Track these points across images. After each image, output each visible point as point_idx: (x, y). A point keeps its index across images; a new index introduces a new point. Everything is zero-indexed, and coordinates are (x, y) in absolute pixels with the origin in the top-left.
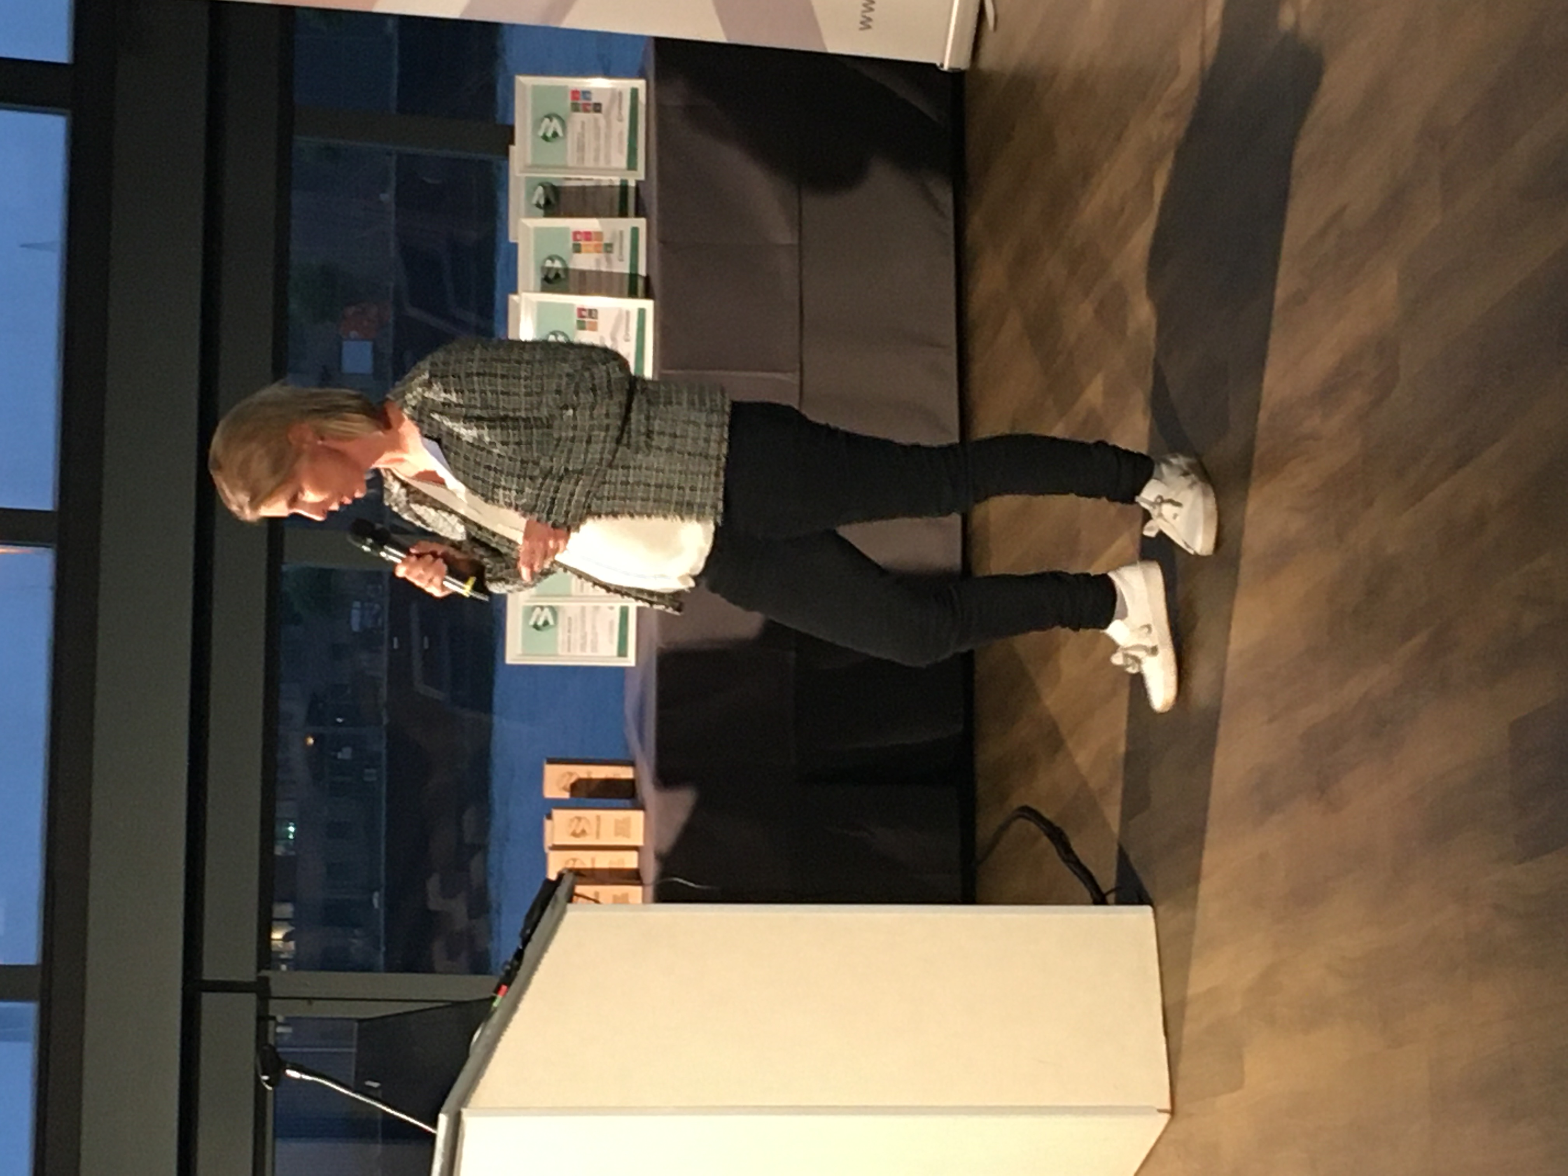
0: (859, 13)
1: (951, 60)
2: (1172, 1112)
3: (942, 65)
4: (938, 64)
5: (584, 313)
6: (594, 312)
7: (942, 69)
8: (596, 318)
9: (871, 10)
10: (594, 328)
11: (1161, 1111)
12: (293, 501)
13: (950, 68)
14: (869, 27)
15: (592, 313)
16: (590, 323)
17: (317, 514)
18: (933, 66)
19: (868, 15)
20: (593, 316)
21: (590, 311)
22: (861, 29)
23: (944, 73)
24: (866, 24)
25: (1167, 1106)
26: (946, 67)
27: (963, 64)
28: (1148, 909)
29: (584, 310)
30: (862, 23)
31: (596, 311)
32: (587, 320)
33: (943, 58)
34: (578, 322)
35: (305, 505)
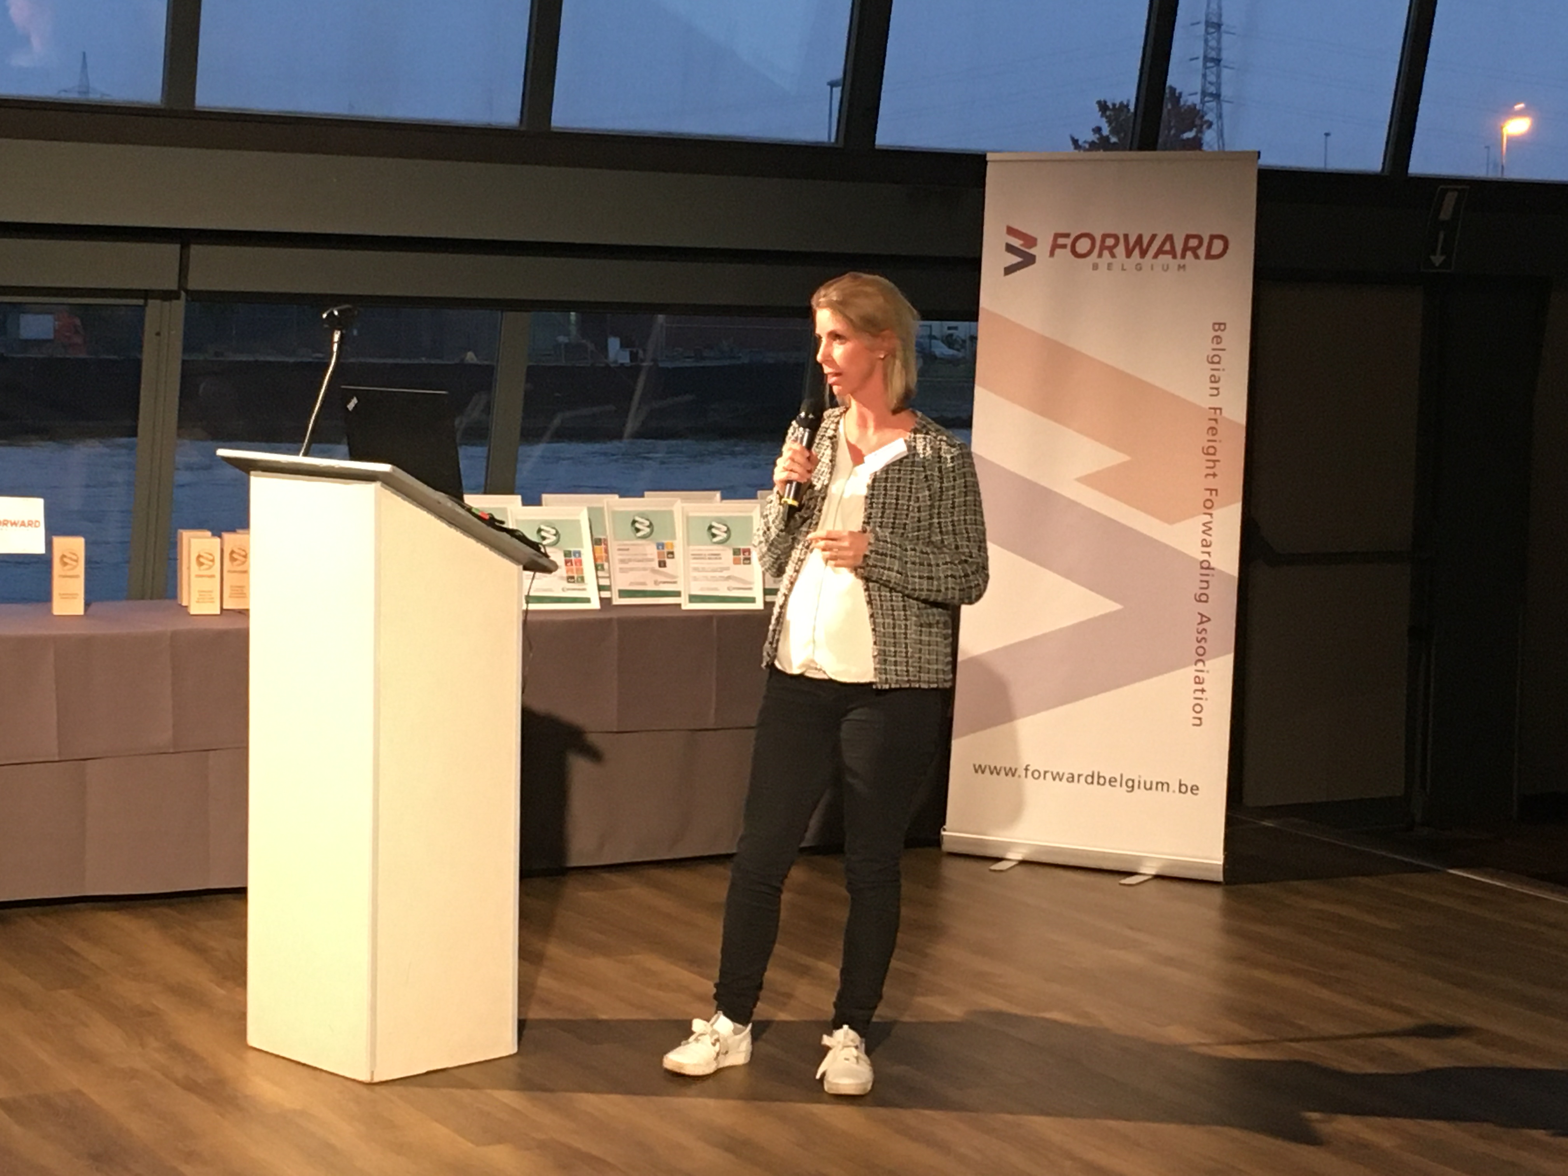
0: (988, 763)
1: (946, 836)
2: (371, 1085)
3: (945, 830)
4: (945, 827)
5: (747, 554)
6: (748, 562)
7: (942, 830)
8: (744, 564)
9: (992, 773)
10: (736, 562)
11: (372, 1073)
12: (835, 336)
13: (942, 836)
14: (976, 771)
15: (748, 560)
16: (740, 559)
17: (824, 355)
18: (944, 823)
19: (987, 770)
20: (746, 562)
21: (749, 559)
22: (974, 766)
23: (939, 833)
24: (979, 769)
25: (377, 1079)
26: (943, 833)
27: (946, 847)
28: (514, 1049)
29: (750, 554)
30: (980, 766)
31: (750, 563)
32: (742, 556)
33: (950, 831)
34: (739, 549)
35: (829, 345)
